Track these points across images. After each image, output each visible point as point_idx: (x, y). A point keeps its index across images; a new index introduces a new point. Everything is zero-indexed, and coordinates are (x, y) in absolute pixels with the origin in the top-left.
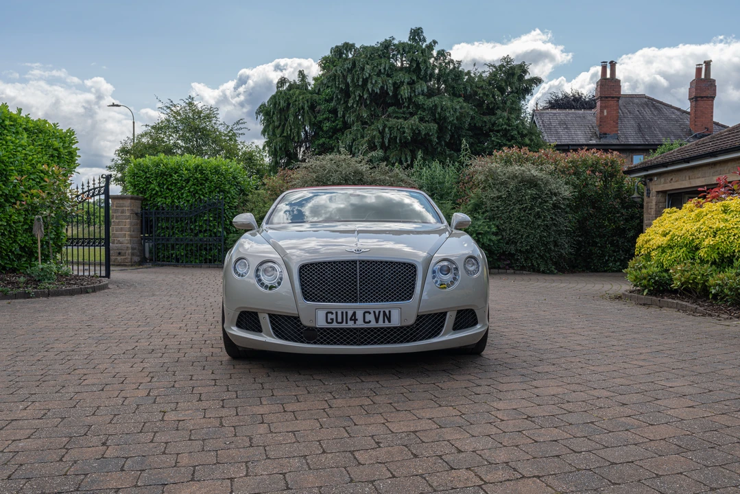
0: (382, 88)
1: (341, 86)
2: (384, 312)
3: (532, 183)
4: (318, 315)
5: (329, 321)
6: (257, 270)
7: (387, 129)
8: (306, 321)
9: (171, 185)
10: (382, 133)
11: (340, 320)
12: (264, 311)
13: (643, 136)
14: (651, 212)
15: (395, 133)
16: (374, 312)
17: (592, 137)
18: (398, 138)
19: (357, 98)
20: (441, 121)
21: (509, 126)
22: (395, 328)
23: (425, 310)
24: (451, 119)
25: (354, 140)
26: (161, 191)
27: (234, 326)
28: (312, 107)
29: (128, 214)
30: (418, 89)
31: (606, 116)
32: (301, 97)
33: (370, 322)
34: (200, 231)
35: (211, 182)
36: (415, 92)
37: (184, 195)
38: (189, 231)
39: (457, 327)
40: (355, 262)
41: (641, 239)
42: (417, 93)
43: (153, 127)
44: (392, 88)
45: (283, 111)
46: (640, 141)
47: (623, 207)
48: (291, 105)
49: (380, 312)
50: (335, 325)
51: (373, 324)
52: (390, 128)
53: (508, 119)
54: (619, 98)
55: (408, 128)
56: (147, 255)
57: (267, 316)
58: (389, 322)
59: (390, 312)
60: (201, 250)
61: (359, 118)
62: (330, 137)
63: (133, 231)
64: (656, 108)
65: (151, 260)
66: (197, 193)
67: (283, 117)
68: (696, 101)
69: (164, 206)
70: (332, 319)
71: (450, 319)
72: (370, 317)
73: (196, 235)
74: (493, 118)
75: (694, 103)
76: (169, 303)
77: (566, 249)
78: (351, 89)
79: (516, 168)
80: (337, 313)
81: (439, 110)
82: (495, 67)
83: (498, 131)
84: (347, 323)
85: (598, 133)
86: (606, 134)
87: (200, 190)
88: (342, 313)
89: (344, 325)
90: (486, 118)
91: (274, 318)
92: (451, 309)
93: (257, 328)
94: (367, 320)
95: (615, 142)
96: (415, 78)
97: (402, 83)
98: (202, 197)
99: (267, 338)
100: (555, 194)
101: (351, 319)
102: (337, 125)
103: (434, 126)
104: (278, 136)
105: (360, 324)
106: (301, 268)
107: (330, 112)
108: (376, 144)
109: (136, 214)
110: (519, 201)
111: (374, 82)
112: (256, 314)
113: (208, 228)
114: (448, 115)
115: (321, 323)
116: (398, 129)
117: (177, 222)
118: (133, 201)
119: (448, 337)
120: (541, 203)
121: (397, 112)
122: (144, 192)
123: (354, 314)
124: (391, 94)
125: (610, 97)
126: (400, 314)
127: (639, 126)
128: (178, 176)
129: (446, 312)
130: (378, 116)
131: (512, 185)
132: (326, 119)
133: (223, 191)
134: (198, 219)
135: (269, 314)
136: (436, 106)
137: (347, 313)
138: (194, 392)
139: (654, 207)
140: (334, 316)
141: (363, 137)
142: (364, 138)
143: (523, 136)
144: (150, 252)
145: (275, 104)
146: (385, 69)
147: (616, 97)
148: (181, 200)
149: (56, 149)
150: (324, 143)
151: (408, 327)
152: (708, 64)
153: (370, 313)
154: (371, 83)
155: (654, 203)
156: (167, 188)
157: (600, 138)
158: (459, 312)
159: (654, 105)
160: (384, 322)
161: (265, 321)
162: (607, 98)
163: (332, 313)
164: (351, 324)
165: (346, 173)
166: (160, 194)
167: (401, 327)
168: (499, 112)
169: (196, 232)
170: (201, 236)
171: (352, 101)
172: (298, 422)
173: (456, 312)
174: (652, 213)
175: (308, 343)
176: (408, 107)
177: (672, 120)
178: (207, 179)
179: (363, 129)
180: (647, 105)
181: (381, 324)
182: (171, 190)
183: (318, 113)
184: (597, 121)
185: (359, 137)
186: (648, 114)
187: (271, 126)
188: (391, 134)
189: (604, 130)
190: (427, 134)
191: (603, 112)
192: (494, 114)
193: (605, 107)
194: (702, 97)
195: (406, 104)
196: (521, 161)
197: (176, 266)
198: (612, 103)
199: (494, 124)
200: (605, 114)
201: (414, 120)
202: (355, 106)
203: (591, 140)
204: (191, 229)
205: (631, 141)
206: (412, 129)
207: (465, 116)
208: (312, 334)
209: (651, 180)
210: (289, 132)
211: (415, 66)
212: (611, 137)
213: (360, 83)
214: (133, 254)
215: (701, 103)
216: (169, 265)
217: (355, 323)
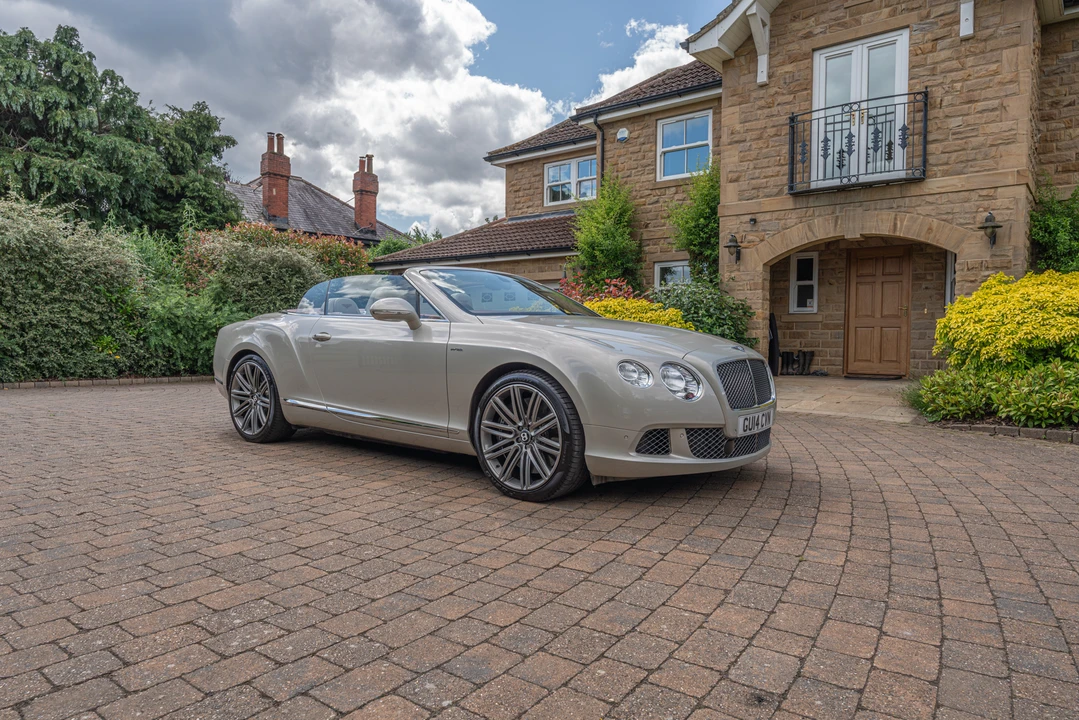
0: (25, 105)
7: (34, 170)
10: (23, 173)
11: (751, 425)
13: (312, 223)
15: (50, 177)
17: (259, 217)
20: (124, 170)
24: (139, 170)
30: (83, 118)
31: (275, 196)
36: (78, 122)
40: (745, 361)
42: (80, 125)
44: (43, 109)
50: (748, 433)
52: (39, 168)
54: (288, 179)
57: (684, 432)
64: (316, 195)
68: (362, 194)
70: (747, 426)
74: (184, 180)
75: (359, 197)
81: (121, 155)
82: (182, 113)
83: (193, 198)
85: (267, 214)
86: (277, 216)
88: (752, 418)
89: (753, 430)
90: (171, 178)
91: (692, 432)
93: (666, 449)
96: (75, 101)
97: (57, 105)
106: (718, 369)
111: (10, 93)
112: (668, 431)
114: (135, 163)
115: (740, 431)
116: (55, 173)
121: (47, 148)
124: (39, 117)
125: (278, 175)
127: (305, 211)
130: (9, 146)
135: (688, 431)
136: (115, 149)
140: (748, 423)
143: (225, 209)
146: (29, 76)
147: (285, 177)
152: (370, 158)
154: (6, 93)
157: (269, 220)
159: (313, 192)
162: (275, 175)
163: (747, 418)
168: (192, 172)
175: (726, 456)
176: (64, 143)
177: (334, 210)
184: (265, 200)
186: (310, 200)
188: (41, 178)
189: (273, 212)
190: (106, 188)
191: (272, 191)
192: (182, 174)
193: (275, 185)
194: (367, 192)
195: (60, 137)
198: (281, 182)
200: (274, 193)
207: (154, 171)
208: (731, 445)
211: (76, 82)
212: (281, 221)
215: (365, 197)
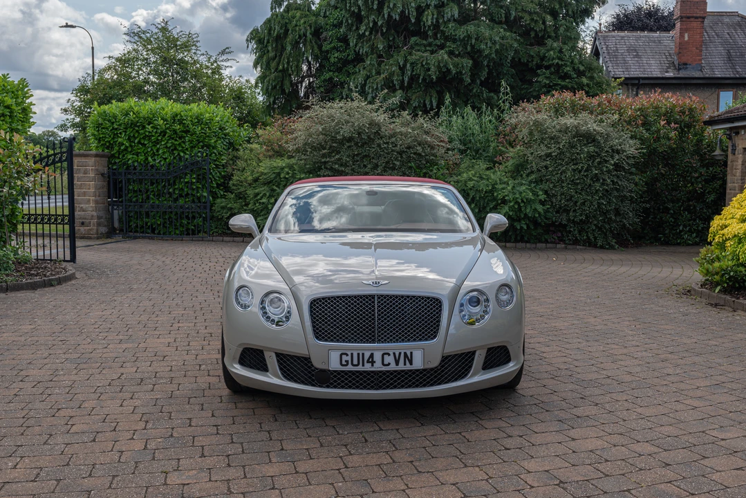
0: (403, 12)
1: (352, 9)
2: (405, 353)
3: (589, 138)
4: (332, 356)
5: (344, 363)
6: (262, 302)
7: (408, 65)
8: (317, 363)
9: (144, 138)
10: (402, 69)
11: (355, 362)
12: (270, 349)
13: (733, 67)
14: (736, 173)
15: (418, 70)
16: (394, 354)
17: (668, 68)
18: (421, 77)
19: (371, 25)
20: (475, 54)
21: (562, 61)
22: (417, 370)
23: (452, 349)
24: (487, 52)
25: (368, 77)
26: (131, 146)
27: (236, 364)
28: (317, 33)
29: (92, 175)
30: (447, 13)
31: (687, 42)
32: (302, 21)
33: (389, 364)
34: (181, 196)
35: (191, 135)
36: (444, 17)
37: (161, 152)
38: (167, 196)
39: (488, 365)
40: (373, 296)
41: (716, 222)
42: (446, 19)
43: (118, 60)
44: (415, 14)
45: (279, 39)
46: (729, 74)
47: (702, 166)
48: (290, 32)
49: (400, 353)
50: (350, 368)
51: (393, 367)
52: (412, 64)
53: (561, 51)
54: (704, 18)
55: (434, 65)
56: (116, 225)
57: (274, 355)
58: (411, 364)
59: (411, 353)
60: (181, 218)
61: (373, 48)
62: (339, 70)
63: (99, 196)
65: (121, 230)
66: (175, 149)
67: (280, 47)
69: (136, 164)
70: (347, 361)
71: (479, 359)
72: (388, 359)
73: (176, 200)
74: (543, 50)
76: (152, 303)
77: (631, 218)
78: (363, 13)
79: (569, 121)
80: (352, 354)
81: (473, 41)
84: (363, 365)
85: (676, 63)
86: (686, 64)
87: (180, 144)
88: (358, 354)
89: (360, 368)
90: (533, 51)
91: (281, 357)
92: (481, 347)
93: (262, 367)
94: (386, 363)
95: (697, 74)
97: (428, 6)
98: (182, 154)
99: (273, 379)
100: (618, 152)
101: (368, 362)
102: (348, 55)
103: (468, 63)
104: (273, 71)
105: (378, 366)
106: (311, 303)
107: (339, 40)
108: (395, 82)
109: (103, 175)
110: (573, 160)
111: (391, 6)
112: (262, 352)
113: (190, 192)
114: (483, 46)
115: (334, 365)
116: (422, 65)
117: (152, 184)
118: (97, 159)
119: (477, 378)
120: (599, 163)
121: (422, 44)
122: (110, 147)
123: (372, 356)
124: (413, 21)
125: (692, 17)
126: (422, 355)
127: (728, 54)
128: (151, 127)
129: (475, 351)
130: (398, 46)
131: (565, 139)
132: (334, 48)
133: (208, 146)
134: (177, 181)
135: (276, 353)
136: (469, 37)
137: (363, 354)
138: (195, 444)
139: (740, 167)
140: (349, 358)
141: (379, 73)
142: (380, 75)
143: (580, 74)
144: (120, 220)
145: (270, 30)
147: (700, 17)
148: (156, 157)
149: (8, 107)
150: (331, 79)
151: (432, 369)
153: (389, 355)
154: (388, 7)
155: (740, 162)
156: (139, 142)
157: (679, 69)
158: (489, 350)
160: (405, 364)
161: (271, 360)
162: (689, 18)
163: (347, 355)
164: (368, 367)
165: (359, 124)
166: (130, 149)
167: (424, 370)
168: (549, 42)
169: (175, 196)
170: (181, 201)
171: (364, 28)
172: (312, 487)
173: (485, 351)
174: (738, 174)
175: (320, 386)
178: (187, 132)
179: (379, 65)
180: (740, 26)
181: (401, 367)
182: (144, 145)
183: (325, 40)
184: (676, 47)
185: (374, 74)
186: (740, 37)
187: (265, 58)
188: (413, 71)
189: (684, 59)
190: (459, 73)
191: (684, 36)
192: (544, 44)
193: (687, 30)
196: (575, 109)
197: (152, 238)
198: (695, 24)
199: (543, 59)
200: (686, 38)
201: (443, 55)
202: (367, 33)
203: (667, 72)
204: (169, 193)
205: (718, 74)
206: (439, 67)
207: (507, 50)
208: (325, 378)
209: (737, 133)
210: (286, 66)
212: (693, 68)
213: (375, 7)
214: (99, 224)
216: (144, 238)
217: (372, 365)
